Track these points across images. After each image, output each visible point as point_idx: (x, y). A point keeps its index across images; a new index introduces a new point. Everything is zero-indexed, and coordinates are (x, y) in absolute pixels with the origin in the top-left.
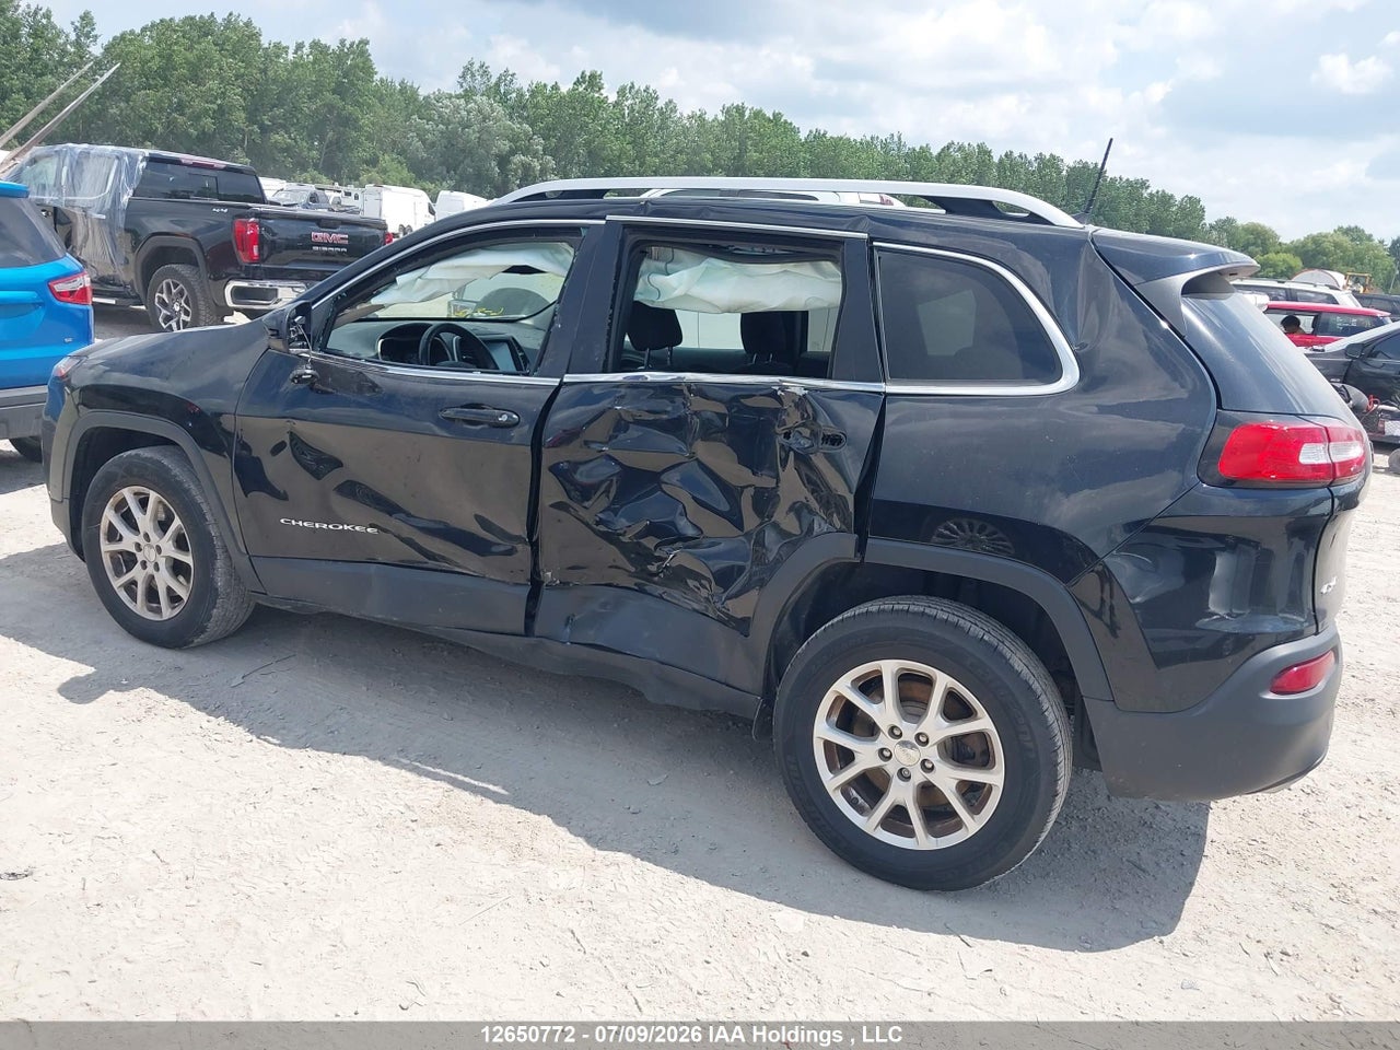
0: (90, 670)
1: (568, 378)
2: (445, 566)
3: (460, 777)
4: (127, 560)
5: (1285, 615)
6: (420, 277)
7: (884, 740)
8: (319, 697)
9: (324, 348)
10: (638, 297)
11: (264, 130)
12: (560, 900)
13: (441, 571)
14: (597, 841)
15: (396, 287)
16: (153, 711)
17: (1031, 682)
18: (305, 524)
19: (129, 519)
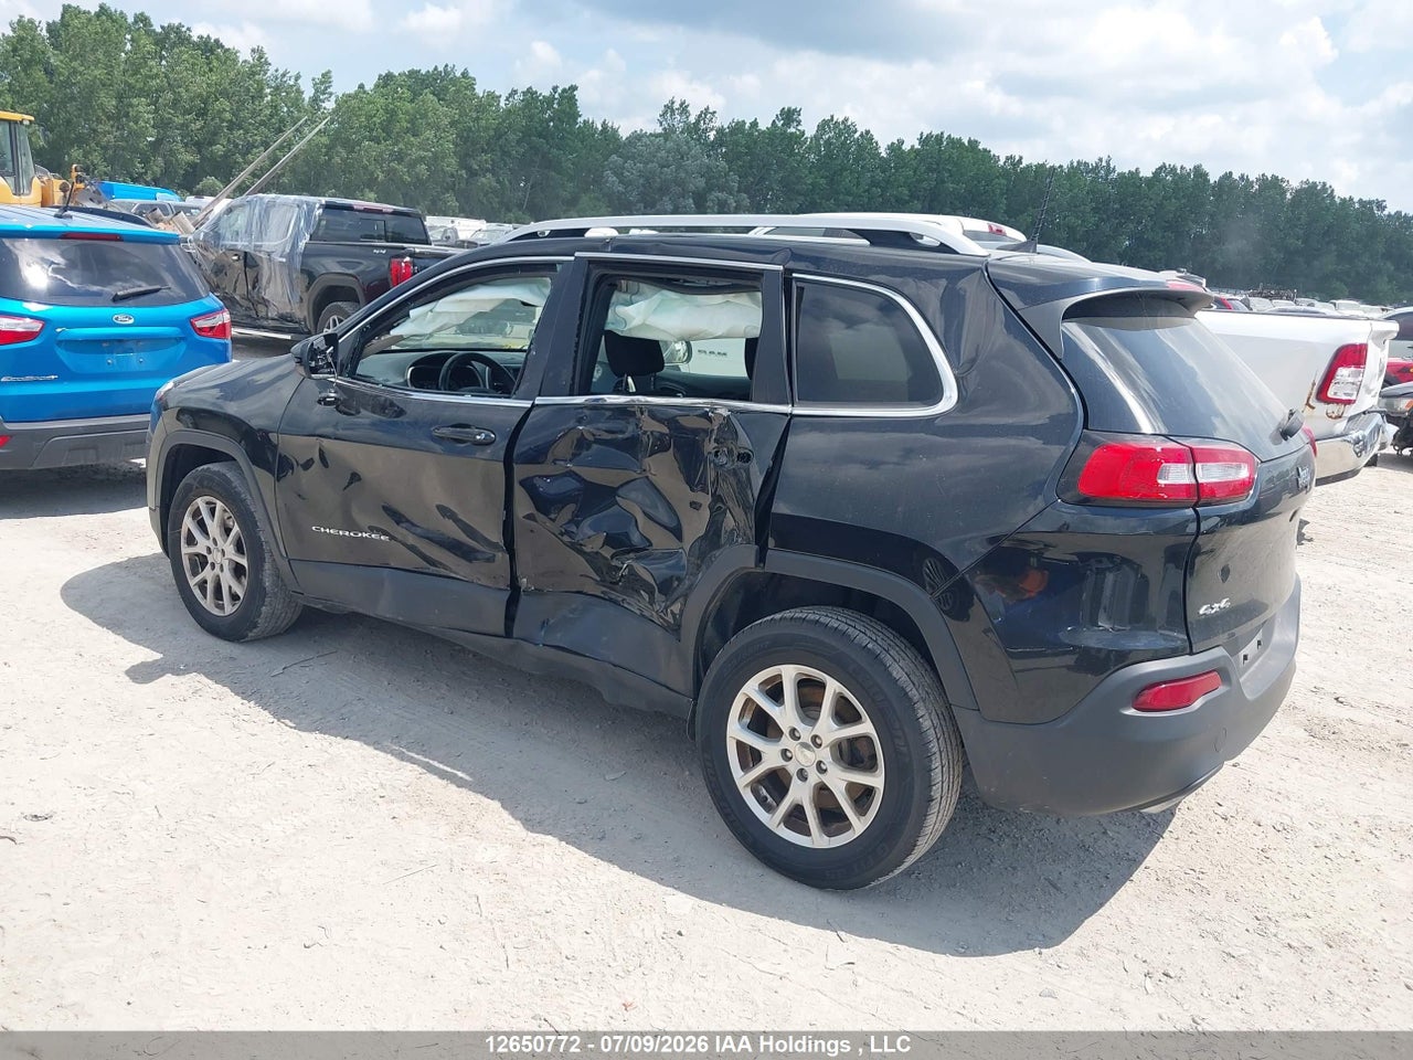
0: (158, 656)
1: (539, 400)
2: (443, 571)
3: (436, 764)
4: (200, 562)
5: (1163, 632)
6: (431, 311)
7: (786, 742)
8: (343, 689)
9: (353, 375)
10: (609, 327)
11: (472, 174)
12: (479, 871)
13: (440, 576)
14: (531, 824)
15: (409, 320)
16: (200, 693)
17: (908, 689)
18: (332, 531)
19: (202, 525)
